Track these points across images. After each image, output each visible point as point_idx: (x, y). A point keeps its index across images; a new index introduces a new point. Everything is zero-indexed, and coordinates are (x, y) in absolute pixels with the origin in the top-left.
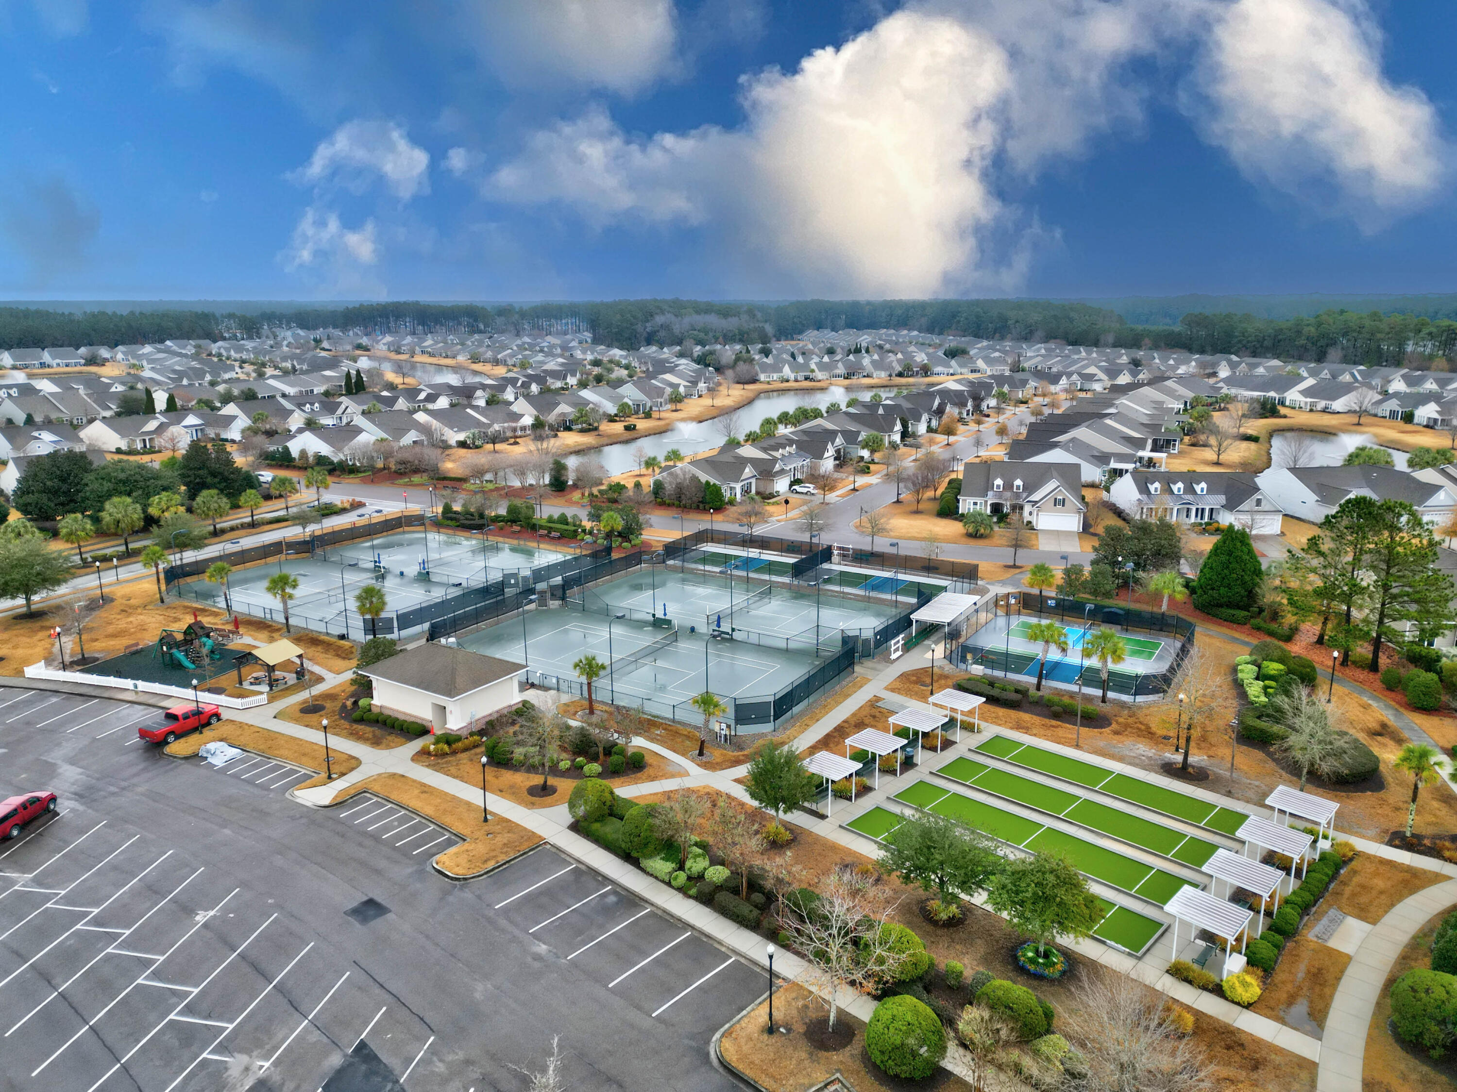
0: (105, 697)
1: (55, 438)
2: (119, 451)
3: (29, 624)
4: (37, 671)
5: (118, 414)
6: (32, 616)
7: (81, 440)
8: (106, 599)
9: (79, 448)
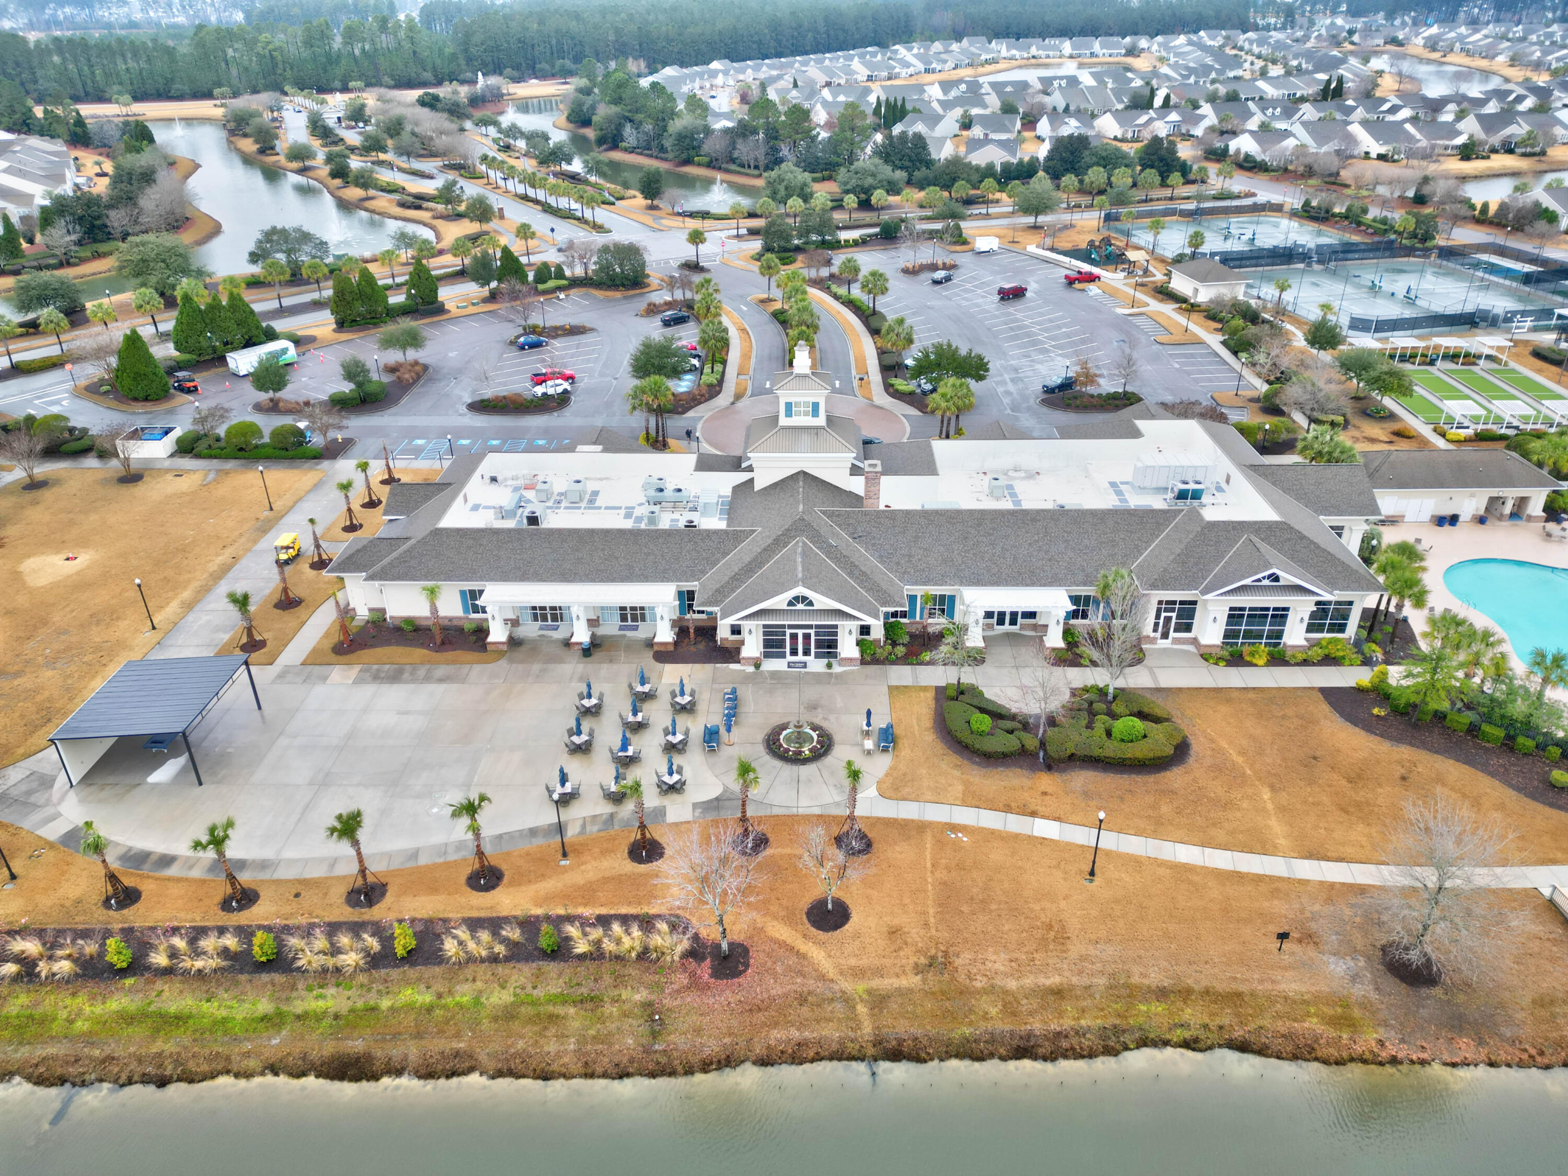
0: (1057, 264)
1: (1078, 124)
2: (1116, 139)
3: (1033, 231)
4: (1032, 249)
5: (1127, 108)
6: (1036, 227)
7: (1093, 127)
8: (1072, 226)
9: (1091, 133)
